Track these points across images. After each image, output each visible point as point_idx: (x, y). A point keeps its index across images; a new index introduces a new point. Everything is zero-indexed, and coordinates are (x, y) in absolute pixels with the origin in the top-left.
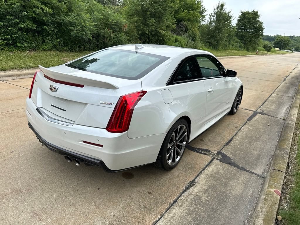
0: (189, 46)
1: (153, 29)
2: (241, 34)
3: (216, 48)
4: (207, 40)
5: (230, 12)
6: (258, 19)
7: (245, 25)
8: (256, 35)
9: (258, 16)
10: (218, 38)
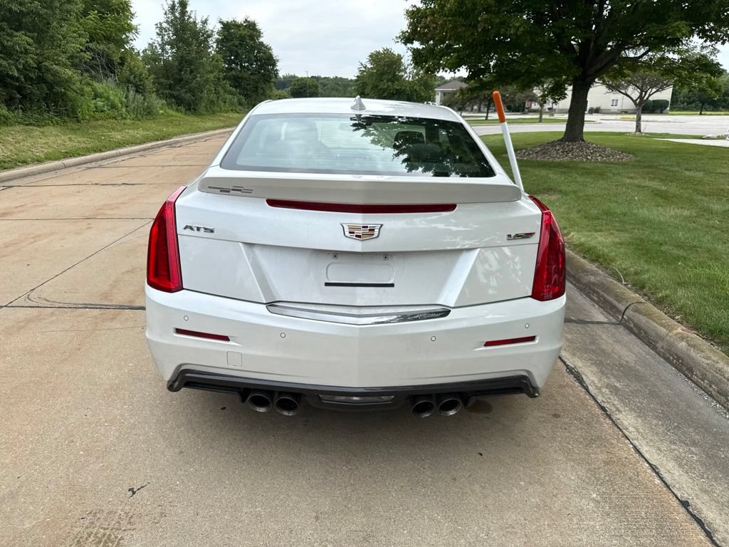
0: (134, 107)
1: (30, 61)
2: (233, 73)
3: (195, 109)
4: (167, 91)
5: (206, 20)
6: (261, 40)
7: (236, 51)
8: (263, 75)
9: (259, 34)
10: (193, 84)
